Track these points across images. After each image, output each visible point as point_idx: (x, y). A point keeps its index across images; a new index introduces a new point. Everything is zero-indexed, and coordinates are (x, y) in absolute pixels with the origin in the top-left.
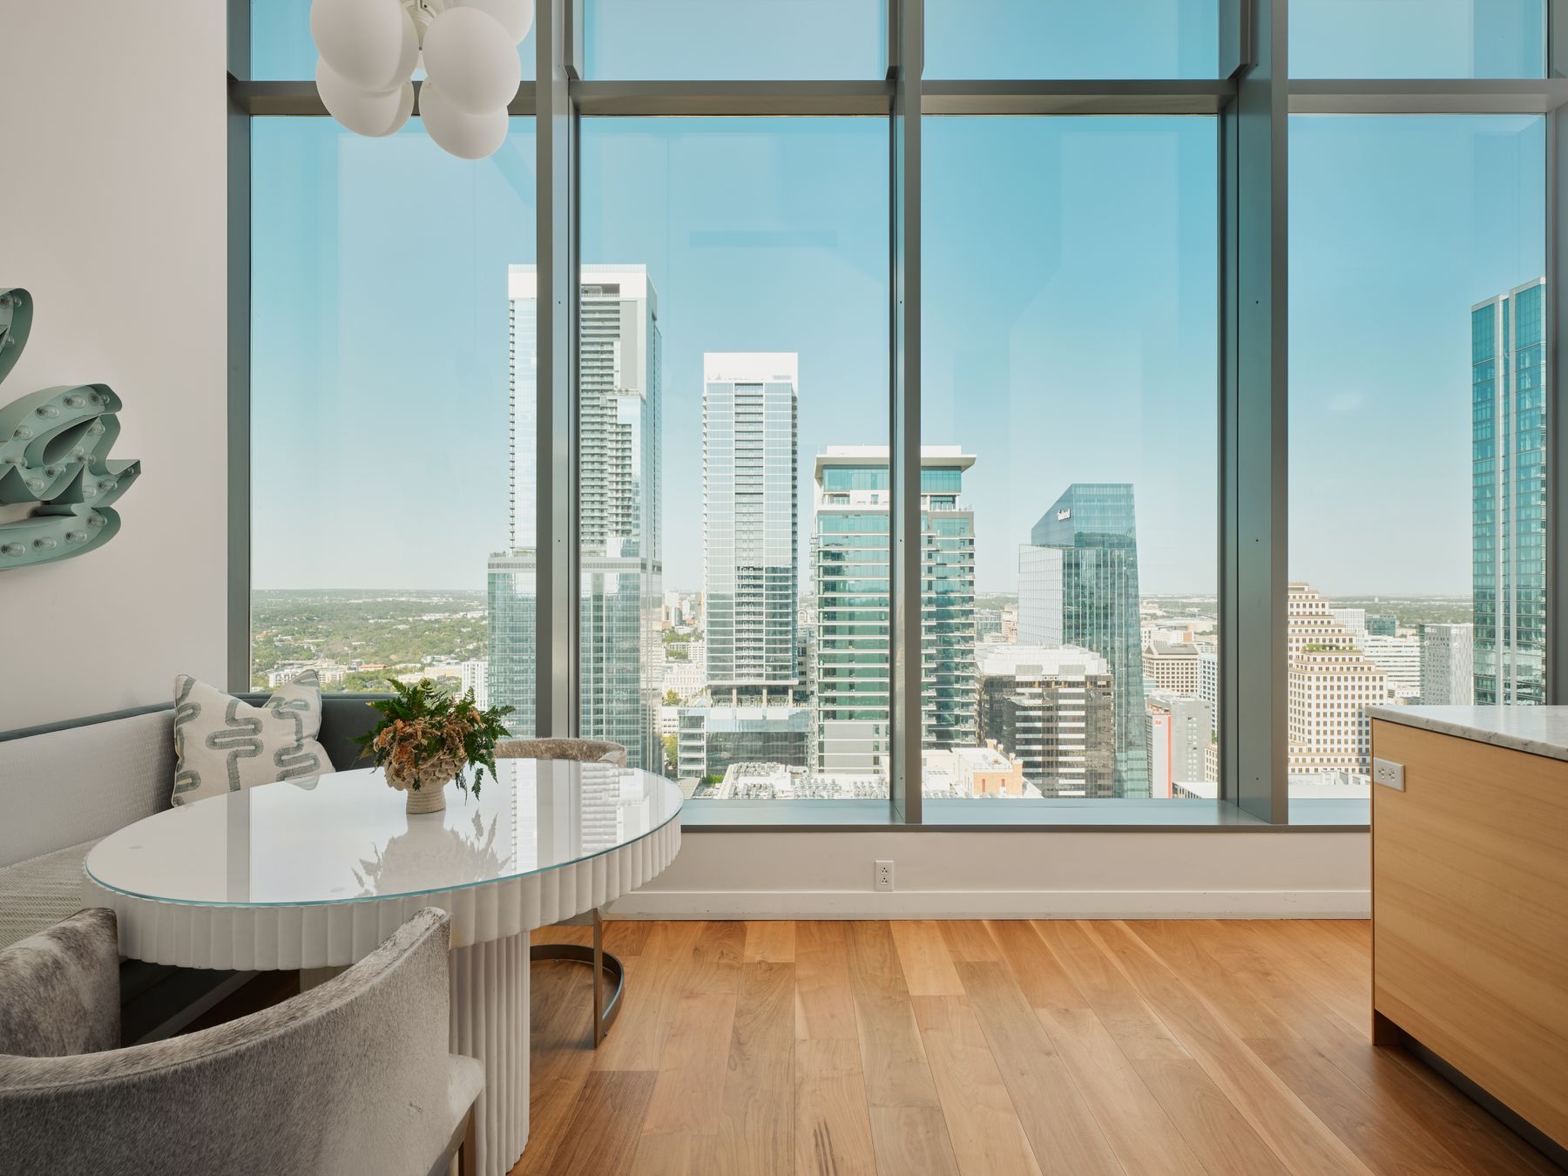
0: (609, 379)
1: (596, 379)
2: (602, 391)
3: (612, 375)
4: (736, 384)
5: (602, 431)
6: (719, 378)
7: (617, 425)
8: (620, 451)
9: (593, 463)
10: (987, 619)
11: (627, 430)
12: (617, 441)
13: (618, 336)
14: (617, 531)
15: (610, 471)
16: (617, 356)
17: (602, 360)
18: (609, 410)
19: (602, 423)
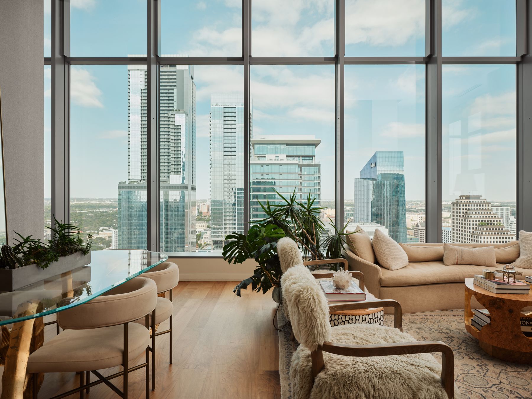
0: (172, 105)
1: (166, 105)
2: (168, 110)
3: (173, 103)
4: (224, 108)
5: (169, 128)
6: (217, 105)
7: (175, 125)
8: (176, 137)
9: (165, 142)
10: (349, 211)
11: (179, 127)
12: (175, 133)
13: (176, 86)
14: (175, 172)
15: (171, 145)
16: (175, 95)
17: (169, 97)
18: (171, 119)
19: (169, 125)
